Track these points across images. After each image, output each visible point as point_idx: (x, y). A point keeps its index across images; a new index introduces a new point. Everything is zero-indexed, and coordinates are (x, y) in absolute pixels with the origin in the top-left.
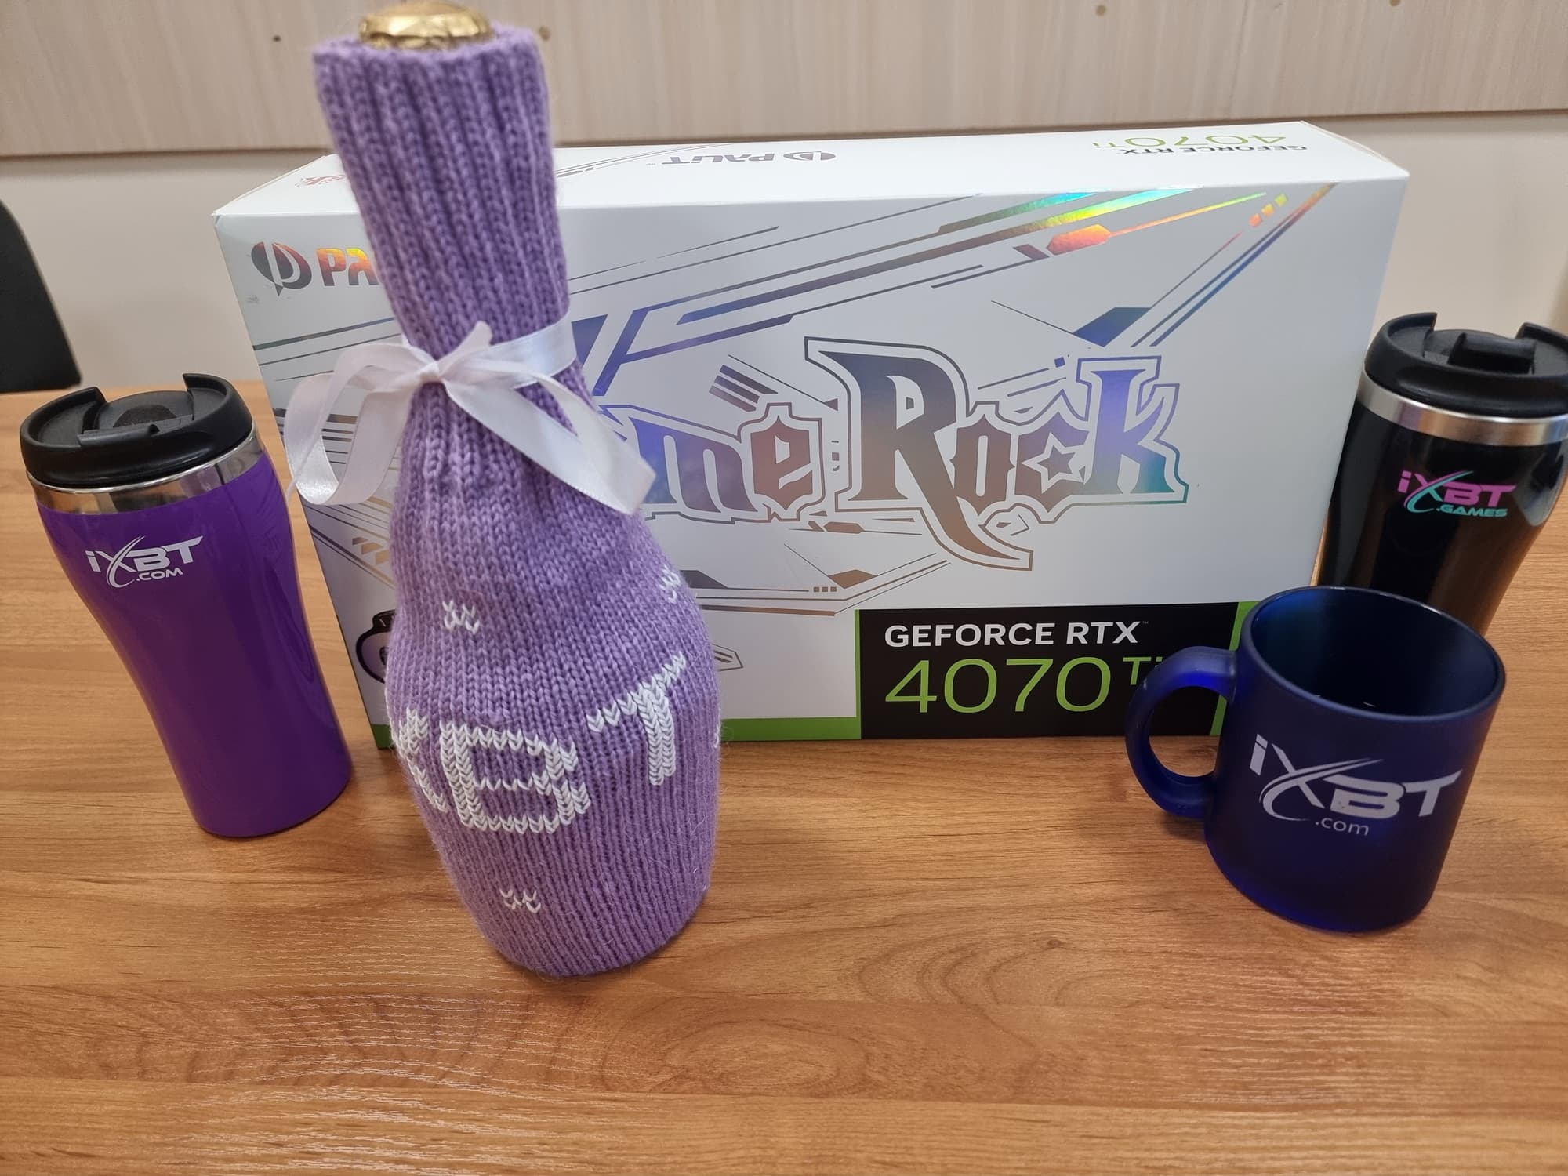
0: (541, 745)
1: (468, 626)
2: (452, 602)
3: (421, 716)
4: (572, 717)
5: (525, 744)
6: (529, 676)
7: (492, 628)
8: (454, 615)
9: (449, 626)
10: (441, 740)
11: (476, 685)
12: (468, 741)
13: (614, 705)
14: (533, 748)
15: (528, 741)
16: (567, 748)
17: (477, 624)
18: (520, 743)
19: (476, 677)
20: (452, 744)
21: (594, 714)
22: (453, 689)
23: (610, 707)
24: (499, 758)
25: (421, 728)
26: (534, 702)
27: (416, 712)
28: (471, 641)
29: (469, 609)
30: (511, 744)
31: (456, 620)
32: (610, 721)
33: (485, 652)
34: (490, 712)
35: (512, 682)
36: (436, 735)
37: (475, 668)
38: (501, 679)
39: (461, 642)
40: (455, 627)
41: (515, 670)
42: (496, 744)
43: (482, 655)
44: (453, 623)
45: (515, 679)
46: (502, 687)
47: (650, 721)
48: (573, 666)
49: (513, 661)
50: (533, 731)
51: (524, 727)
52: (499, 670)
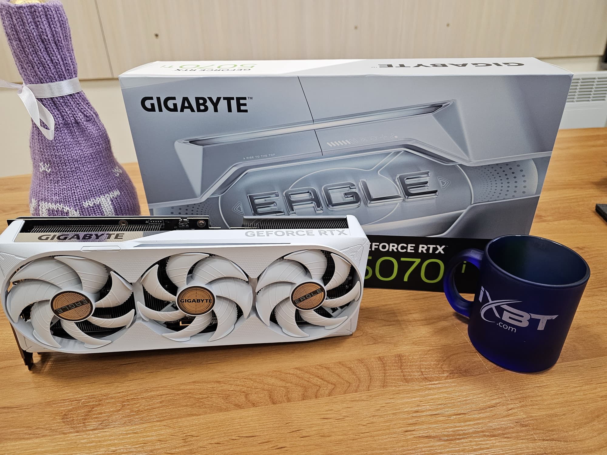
0: (68, 208)
1: (47, 170)
2: (42, 163)
3: (35, 200)
4: (77, 201)
5: (63, 208)
6: (65, 187)
7: (54, 171)
8: (43, 167)
9: (41, 171)
10: (40, 207)
11: (50, 189)
12: (47, 207)
13: (92, 200)
14: (65, 209)
15: (64, 207)
16: (76, 211)
17: (50, 170)
18: (62, 208)
19: (50, 187)
20: (43, 209)
21: (85, 202)
22: (44, 191)
23: (90, 200)
24: (56, 212)
25: (35, 203)
26: (66, 195)
27: (34, 199)
28: (48, 176)
29: (47, 165)
30: (59, 208)
31: (43, 169)
32: (90, 205)
33: (52, 179)
34: (53, 197)
35: (60, 188)
36: (39, 206)
37: (50, 184)
38: (57, 187)
39: (45, 176)
40: (43, 171)
41: (61, 185)
42: (54, 208)
43: (51, 180)
44: (42, 170)
45: (61, 187)
46: (57, 190)
47: (104, 207)
48: (79, 185)
49: (60, 182)
50: (66, 204)
51: (63, 203)
52: (56, 185)
